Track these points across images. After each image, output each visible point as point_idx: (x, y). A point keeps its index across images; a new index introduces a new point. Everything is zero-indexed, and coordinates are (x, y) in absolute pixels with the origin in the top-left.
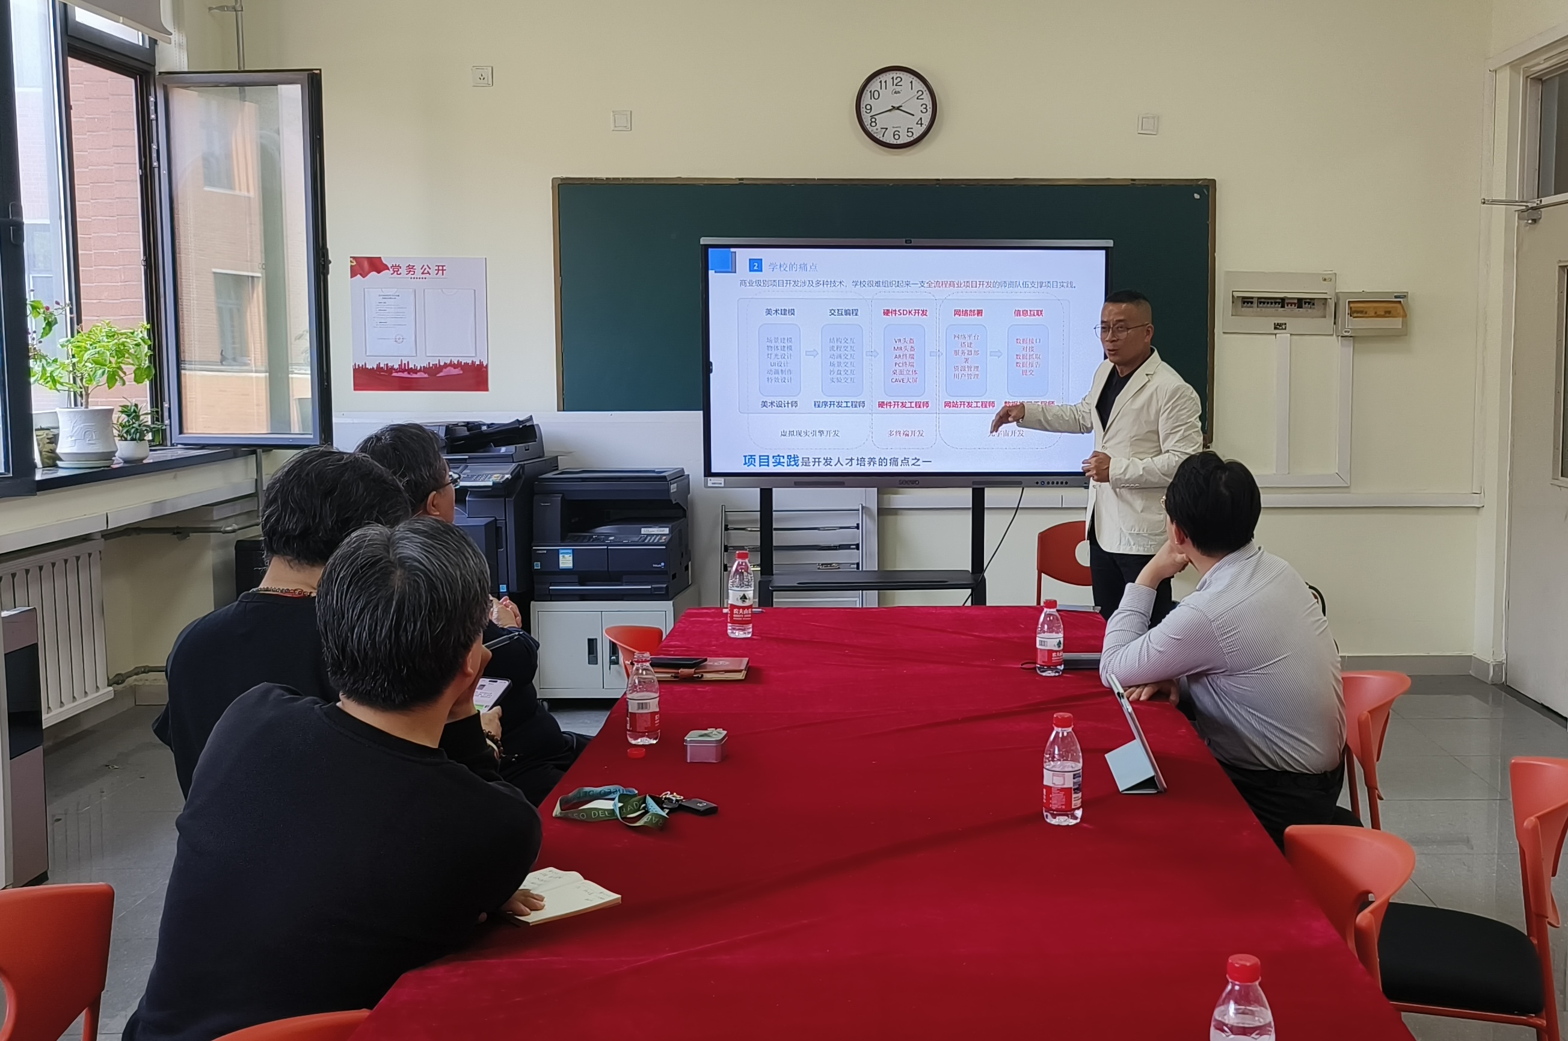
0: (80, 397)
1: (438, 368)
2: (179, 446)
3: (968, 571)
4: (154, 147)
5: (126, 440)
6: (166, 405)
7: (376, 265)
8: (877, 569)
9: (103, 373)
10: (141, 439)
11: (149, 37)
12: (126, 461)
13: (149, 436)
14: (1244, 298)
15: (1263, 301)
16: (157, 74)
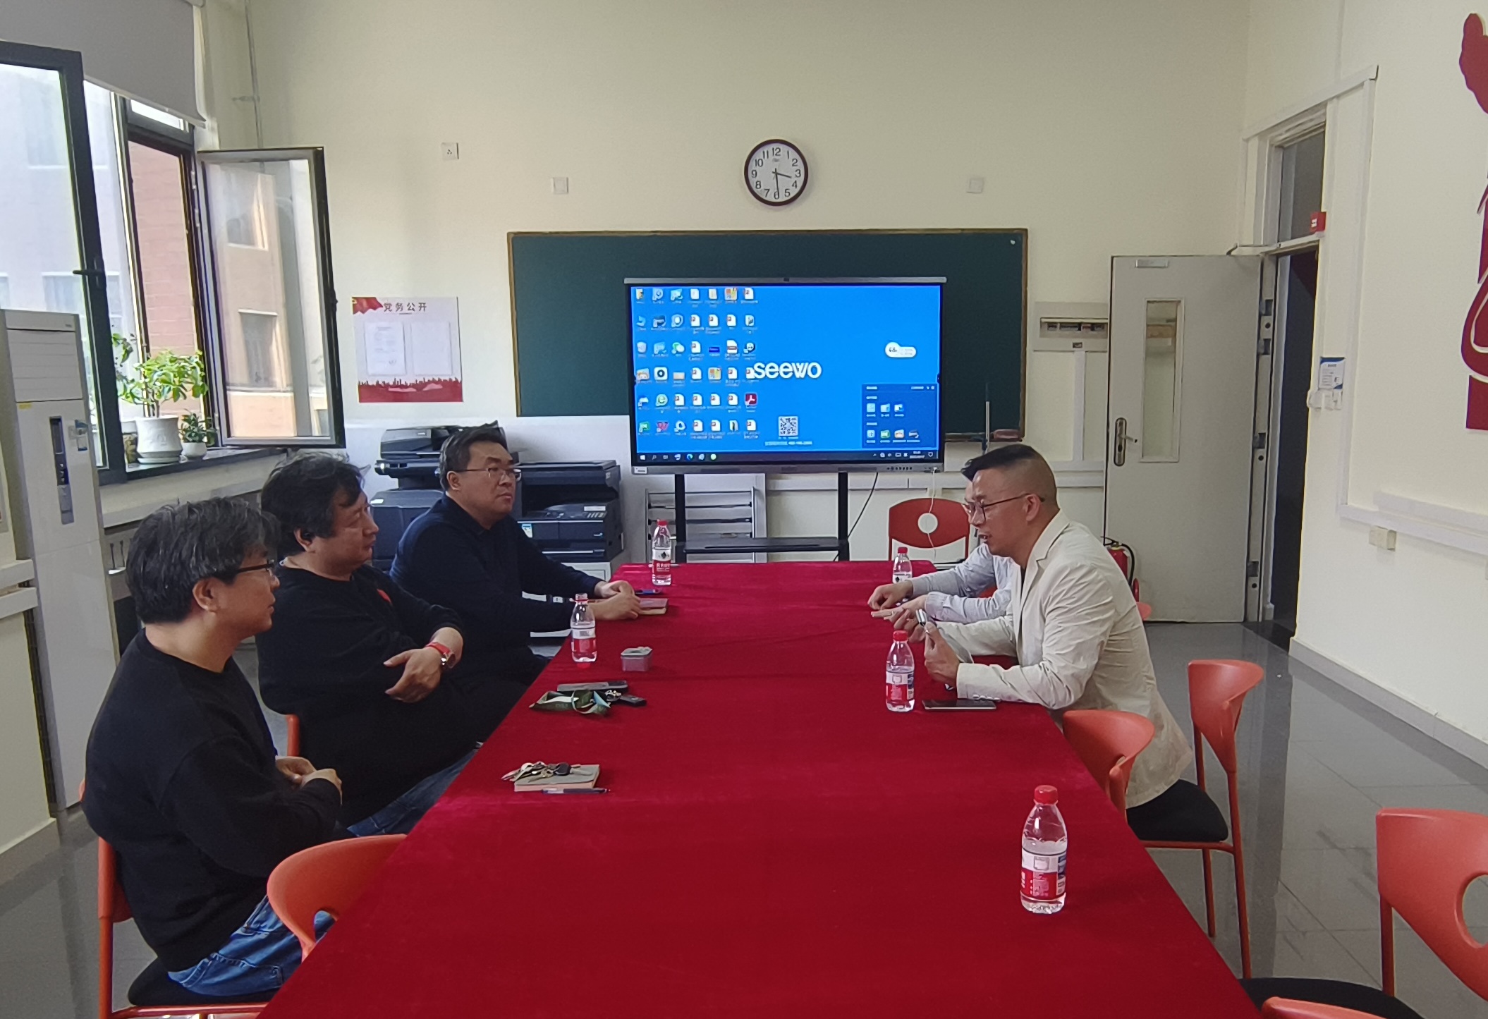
0: (153, 408)
1: (424, 384)
2: (228, 447)
3: (835, 538)
4: (197, 211)
5: (188, 441)
6: (216, 415)
7: (372, 303)
8: (765, 536)
9: (170, 390)
10: (200, 441)
11: (189, 124)
12: (190, 457)
13: (205, 439)
14: (1049, 323)
15: (1063, 325)
16: (196, 153)
